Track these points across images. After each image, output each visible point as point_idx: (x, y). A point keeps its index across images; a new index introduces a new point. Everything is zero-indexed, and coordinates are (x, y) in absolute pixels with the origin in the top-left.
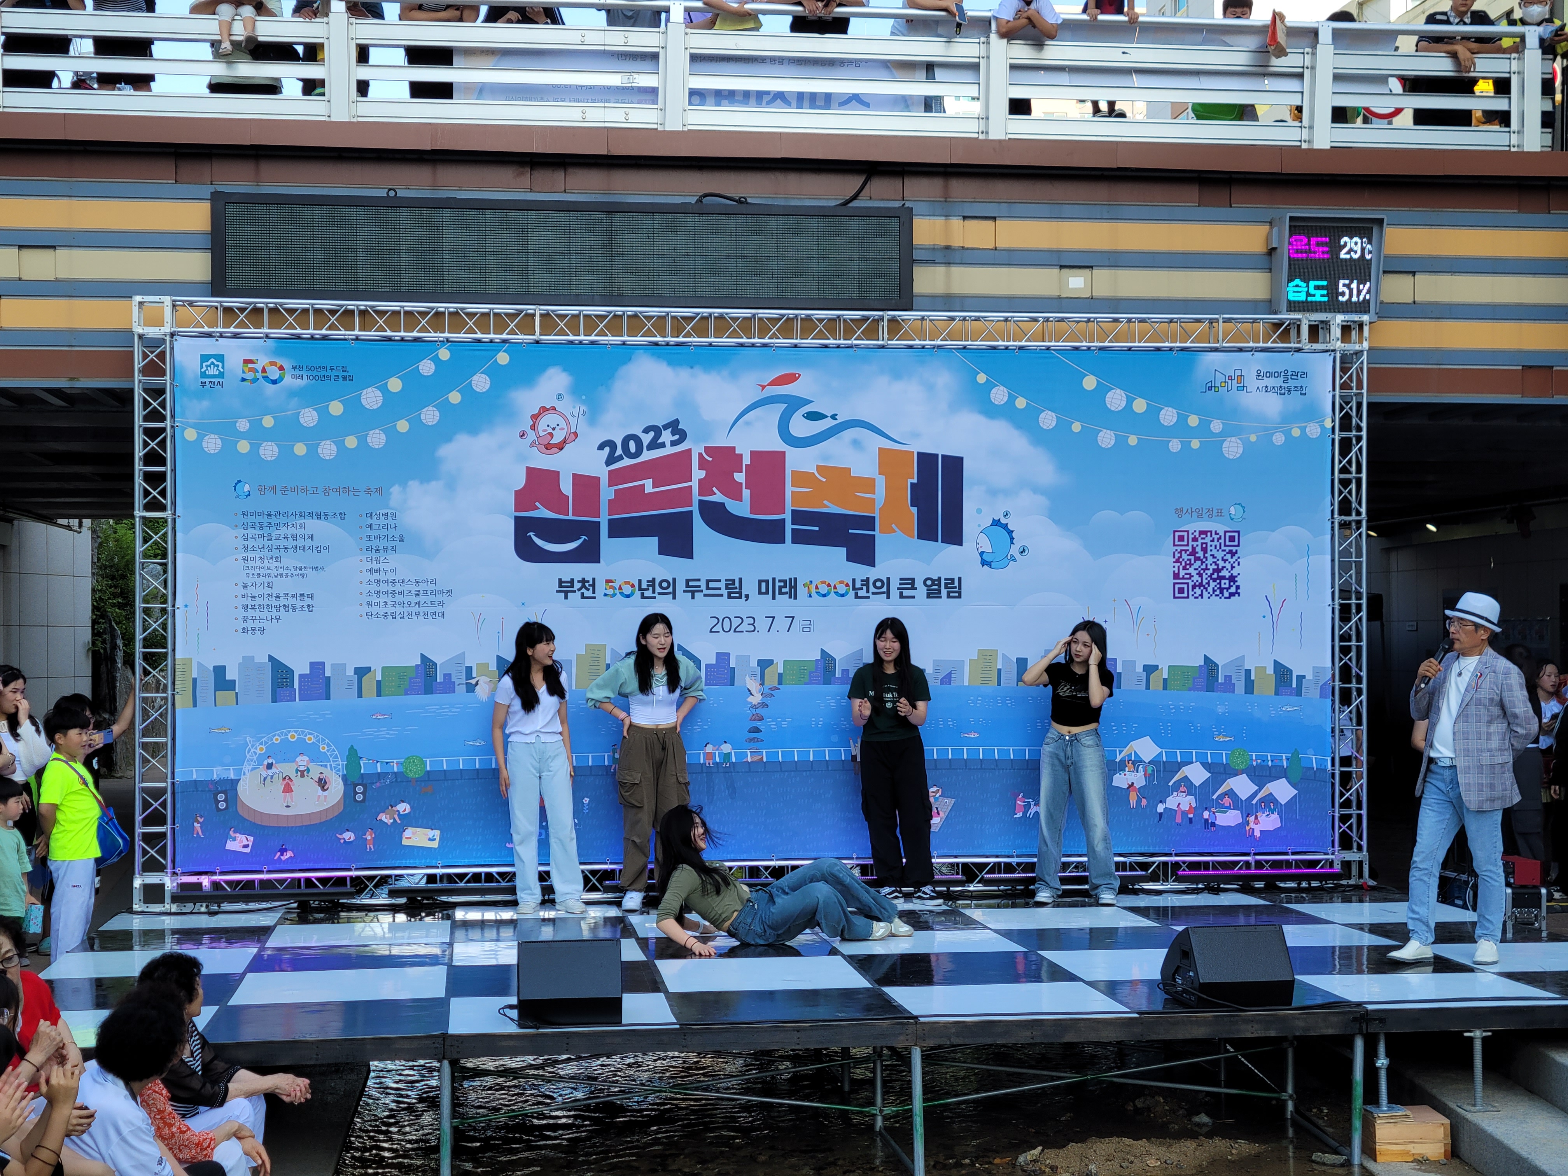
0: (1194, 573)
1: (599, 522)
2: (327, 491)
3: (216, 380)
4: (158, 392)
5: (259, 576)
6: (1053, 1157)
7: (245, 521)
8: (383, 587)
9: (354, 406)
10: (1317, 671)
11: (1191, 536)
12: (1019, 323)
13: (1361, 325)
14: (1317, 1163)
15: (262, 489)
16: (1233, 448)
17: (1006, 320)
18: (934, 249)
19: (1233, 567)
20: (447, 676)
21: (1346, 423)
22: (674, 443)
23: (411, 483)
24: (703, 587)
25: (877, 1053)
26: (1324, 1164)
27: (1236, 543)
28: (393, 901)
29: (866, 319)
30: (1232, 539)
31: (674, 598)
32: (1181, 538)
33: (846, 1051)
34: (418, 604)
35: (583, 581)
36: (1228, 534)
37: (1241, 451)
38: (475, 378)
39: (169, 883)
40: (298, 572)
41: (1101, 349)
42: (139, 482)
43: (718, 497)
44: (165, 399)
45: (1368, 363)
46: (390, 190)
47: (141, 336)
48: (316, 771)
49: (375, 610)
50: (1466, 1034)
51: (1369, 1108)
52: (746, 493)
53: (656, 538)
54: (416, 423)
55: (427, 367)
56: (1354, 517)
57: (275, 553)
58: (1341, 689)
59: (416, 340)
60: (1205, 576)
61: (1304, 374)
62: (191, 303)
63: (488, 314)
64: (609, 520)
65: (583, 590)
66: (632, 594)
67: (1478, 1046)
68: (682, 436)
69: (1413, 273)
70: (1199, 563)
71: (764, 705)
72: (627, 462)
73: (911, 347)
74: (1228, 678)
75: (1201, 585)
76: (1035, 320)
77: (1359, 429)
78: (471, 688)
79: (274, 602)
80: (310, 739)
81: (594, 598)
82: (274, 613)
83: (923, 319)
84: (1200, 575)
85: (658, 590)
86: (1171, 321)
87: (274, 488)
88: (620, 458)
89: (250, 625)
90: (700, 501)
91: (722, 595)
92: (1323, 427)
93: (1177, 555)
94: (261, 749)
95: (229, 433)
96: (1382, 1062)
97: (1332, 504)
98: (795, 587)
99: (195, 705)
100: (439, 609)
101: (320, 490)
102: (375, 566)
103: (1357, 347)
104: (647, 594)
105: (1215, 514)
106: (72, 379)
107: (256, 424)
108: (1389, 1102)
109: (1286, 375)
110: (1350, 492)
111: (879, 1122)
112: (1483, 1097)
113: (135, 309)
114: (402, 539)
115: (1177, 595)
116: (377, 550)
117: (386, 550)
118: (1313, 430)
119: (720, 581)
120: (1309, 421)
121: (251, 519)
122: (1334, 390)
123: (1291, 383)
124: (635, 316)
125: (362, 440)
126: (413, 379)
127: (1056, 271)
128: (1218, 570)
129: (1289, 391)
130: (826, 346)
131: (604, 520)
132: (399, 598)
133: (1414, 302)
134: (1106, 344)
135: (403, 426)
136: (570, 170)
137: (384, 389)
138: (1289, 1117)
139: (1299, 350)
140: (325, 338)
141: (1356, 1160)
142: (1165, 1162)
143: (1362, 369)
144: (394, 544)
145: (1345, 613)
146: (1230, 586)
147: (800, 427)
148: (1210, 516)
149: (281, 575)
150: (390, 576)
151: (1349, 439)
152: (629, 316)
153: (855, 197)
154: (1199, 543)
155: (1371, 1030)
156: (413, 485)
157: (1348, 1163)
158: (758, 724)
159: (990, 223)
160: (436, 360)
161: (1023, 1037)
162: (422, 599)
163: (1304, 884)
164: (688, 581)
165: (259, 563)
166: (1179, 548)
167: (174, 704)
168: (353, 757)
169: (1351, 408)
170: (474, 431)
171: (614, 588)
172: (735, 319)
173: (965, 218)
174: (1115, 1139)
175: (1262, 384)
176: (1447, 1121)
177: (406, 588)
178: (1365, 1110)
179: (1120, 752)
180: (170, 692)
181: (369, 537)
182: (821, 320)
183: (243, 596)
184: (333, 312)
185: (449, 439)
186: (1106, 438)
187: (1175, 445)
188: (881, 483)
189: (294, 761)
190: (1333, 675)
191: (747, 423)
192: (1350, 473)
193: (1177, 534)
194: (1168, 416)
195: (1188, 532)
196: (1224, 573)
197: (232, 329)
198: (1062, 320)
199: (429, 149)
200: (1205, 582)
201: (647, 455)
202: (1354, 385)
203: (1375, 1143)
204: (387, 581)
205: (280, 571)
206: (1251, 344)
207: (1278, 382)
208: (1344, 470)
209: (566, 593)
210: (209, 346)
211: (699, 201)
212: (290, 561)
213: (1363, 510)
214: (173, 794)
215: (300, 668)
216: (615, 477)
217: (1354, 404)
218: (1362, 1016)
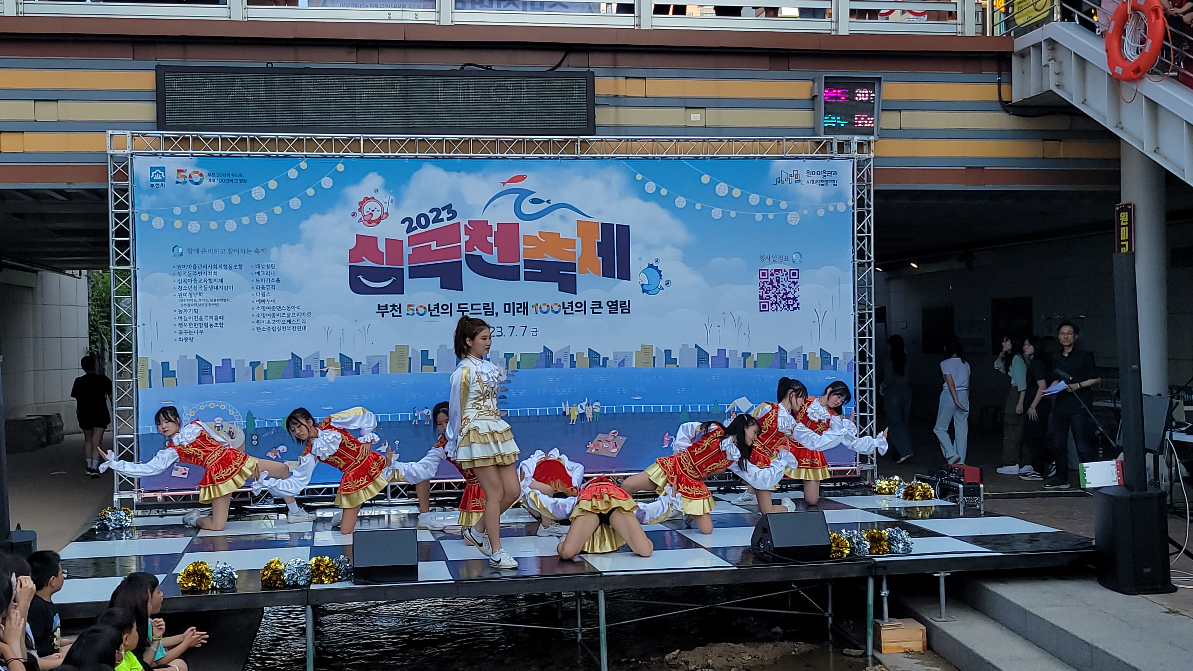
0: (772, 295)
1: (403, 269)
2: (231, 251)
3: (160, 183)
4: (123, 191)
5: (189, 305)
6: (686, 655)
7: (180, 271)
8: (267, 311)
9: (247, 197)
10: (845, 354)
11: (770, 273)
12: (662, 143)
13: (869, 142)
14: (846, 655)
15: (190, 251)
16: (793, 219)
17: (653, 141)
18: (608, 97)
19: (795, 292)
20: (308, 366)
21: (861, 202)
22: (448, 219)
23: (283, 245)
24: (469, 309)
25: (578, 595)
26: (850, 656)
27: (797, 277)
28: (278, 506)
29: (566, 141)
30: (794, 274)
31: (451, 315)
32: (764, 274)
33: (559, 595)
34: (289, 321)
35: (394, 306)
36: (792, 271)
37: (798, 220)
38: (323, 180)
39: (136, 498)
40: (213, 303)
41: (712, 158)
42: (112, 247)
43: (477, 252)
44: (128, 195)
45: (874, 166)
46: (268, 63)
47: (111, 156)
48: (227, 427)
49: (261, 325)
50: (935, 575)
51: (877, 621)
52: (495, 249)
53: (439, 278)
54: (286, 208)
55: (293, 173)
56: (866, 260)
57: (199, 291)
58: (860, 365)
59: (286, 156)
60: (778, 297)
61: (836, 173)
62: (143, 135)
63: (331, 140)
64: (409, 267)
65: (394, 311)
66: (425, 313)
67: (942, 581)
68: (455, 214)
69: (900, 111)
70: (775, 289)
71: (508, 381)
72: (420, 230)
73: (595, 158)
74: (793, 360)
75: (776, 303)
76: (671, 140)
77: (869, 206)
78: (323, 374)
79: (199, 322)
80: (223, 407)
81: (400, 316)
82: (199, 329)
83: (602, 140)
84: (775, 297)
85: (441, 310)
86: (754, 140)
87: (197, 250)
88: (416, 228)
89: (184, 336)
90: (466, 254)
91: (481, 314)
92: (847, 205)
93: (762, 285)
94: (192, 414)
95: (168, 215)
96: (885, 593)
97: (853, 252)
98: (527, 308)
99: (150, 387)
100: (303, 325)
101: (227, 250)
102: (262, 298)
103: (867, 156)
104: (434, 313)
105: (784, 259)
106: (69, 183)
107: (185, 210)
108: (890, 617)
109: (825, 173)
110: (864, 245)
111: (580, 637)
112: (946, 612)
113: (108, 139)
114: (278, 281)
115: (762, 309)
116: (263, 288)
117: (268, 288)
118: (841, 207)
119: (479, 304)
120: (839, 201)
121: (183, 270)
122: (853, 182)
123: (828, 178)
124: (423, 140)
125: (253, 219)
126: (284, 181)
127: (683, 110)
128: (786, 294)
129: (827, 183)
130: (542, 158)
131: (406, 268)
132: (277, 318)
133: (901, 128)
134: (715, 155)
135: (278, 210)
136: (381, 50)
137: (266, 187)
138: (829, 626)
139: (832, 158)
140: (228, 156)
141: (870, 653)
142: (755, 657)
143: (870, 169)
144: (273, 284)
145: (862, 319)
146: (794, 303)
147: (527, 208)
148: (781, 261)
149: (203, 304)
150: (272, 304)
151: (864, 212)
152: (419, 140)
153: (558, 66)
154: (775, 277)
155: (878, 574)
156: (285, 246)
157: (865, 655)
158: (504, 393)
159: (642, 81)
160: (299, 169)
161: (667, 583)
162: (292, 318)
163: (838, 485)
164: (459, 305)
165: (189, 297)
166: (763, 280)
167: (137, 386)
168: (250, 417)
169: (864, 194)
170: (323, 213)
171: (413, 310)
172: (485, 142)
173: (627, 78)
174: (724, 644)
175: (810, 179)
176: (925, 628)
177: (282, 312)
178: (875, 622)
179: (728, 406)
180: (134, 379)
181: (258, 280)
182: (539, 142)
183: (179, 318)
184: (233, 140)
185: (308, 219)
186: (717, 213)
187: (759, 217)
188: (579, 242)
189: (213, 421)
190: (855, 357)
191: (494, 206)
192: (864, 233)
193: (761, 272)
194: (754, 199)
195: (767, 270)
196: (790, 295)
197: (170, 151)
198: (687, 140)
199: (292, 37)
200: (778, 301)
201: (432, 226)
202: (865, 179)
203: (881, 642)
204: (269, 308)
205: (202, 302)
206: (803, 155)
207: (820, 178)
208: (860, 231)
209: (383, 313)
210: (155, 162)
211: (462, 68)
212: (207, 295)
213: (872, 256)
214: (138, 442)
215: (216, 363)
216: (412, 241)
217: (865, 191)
218: (873, 565)
